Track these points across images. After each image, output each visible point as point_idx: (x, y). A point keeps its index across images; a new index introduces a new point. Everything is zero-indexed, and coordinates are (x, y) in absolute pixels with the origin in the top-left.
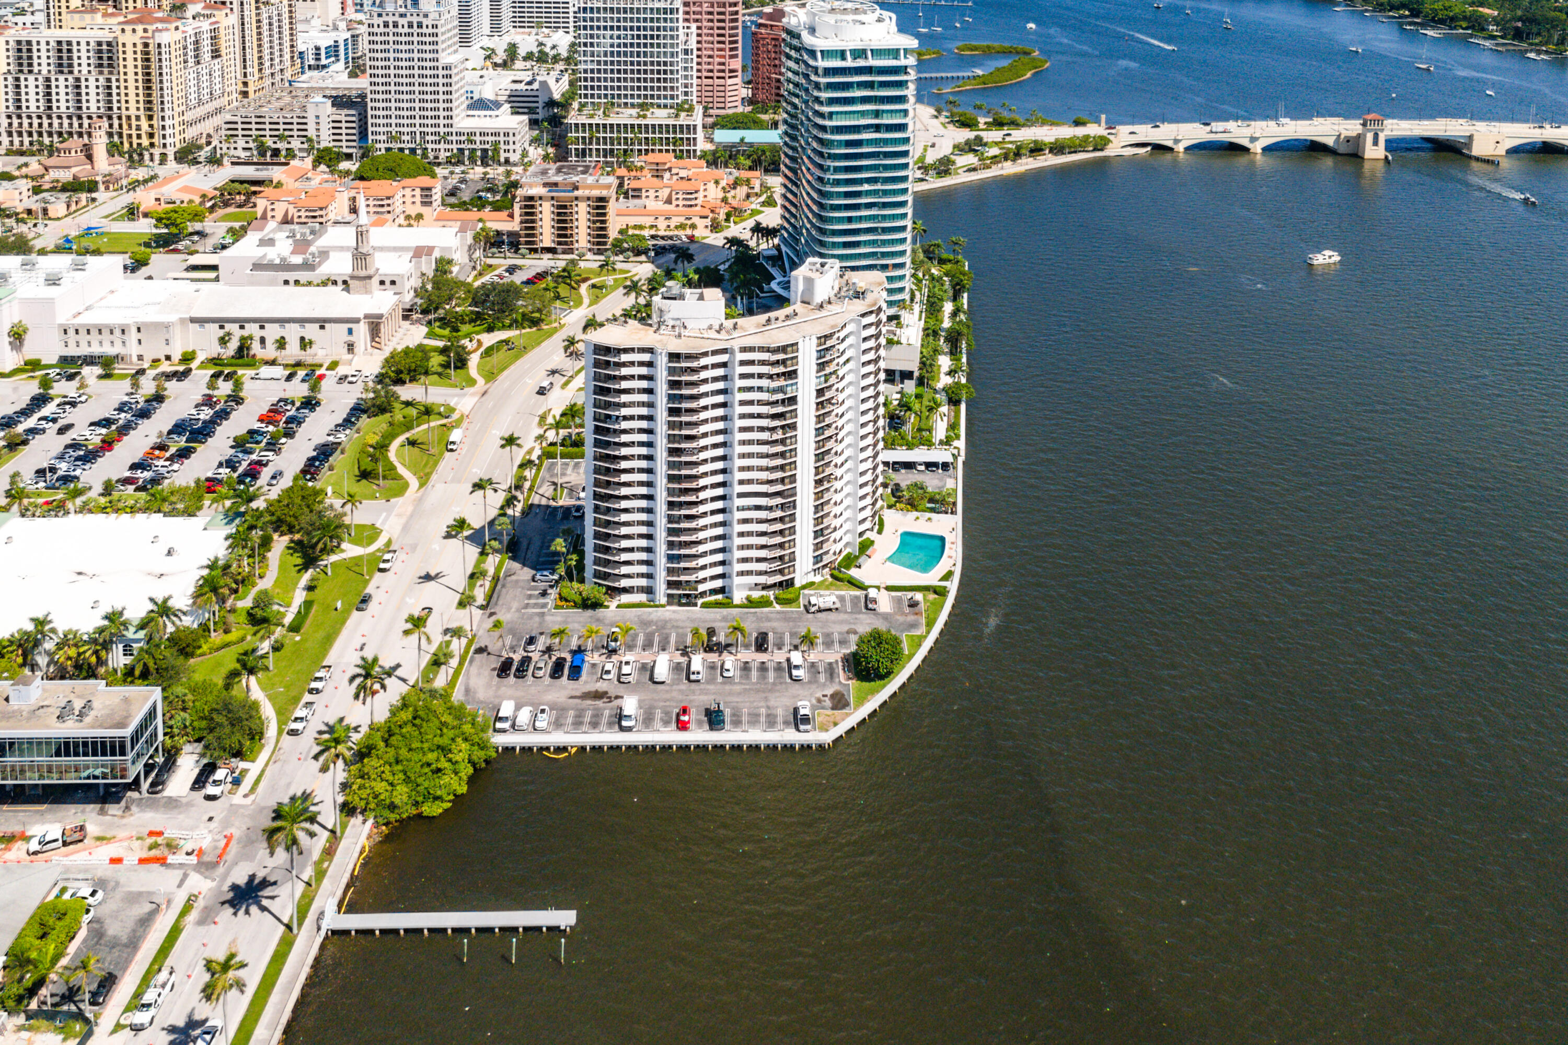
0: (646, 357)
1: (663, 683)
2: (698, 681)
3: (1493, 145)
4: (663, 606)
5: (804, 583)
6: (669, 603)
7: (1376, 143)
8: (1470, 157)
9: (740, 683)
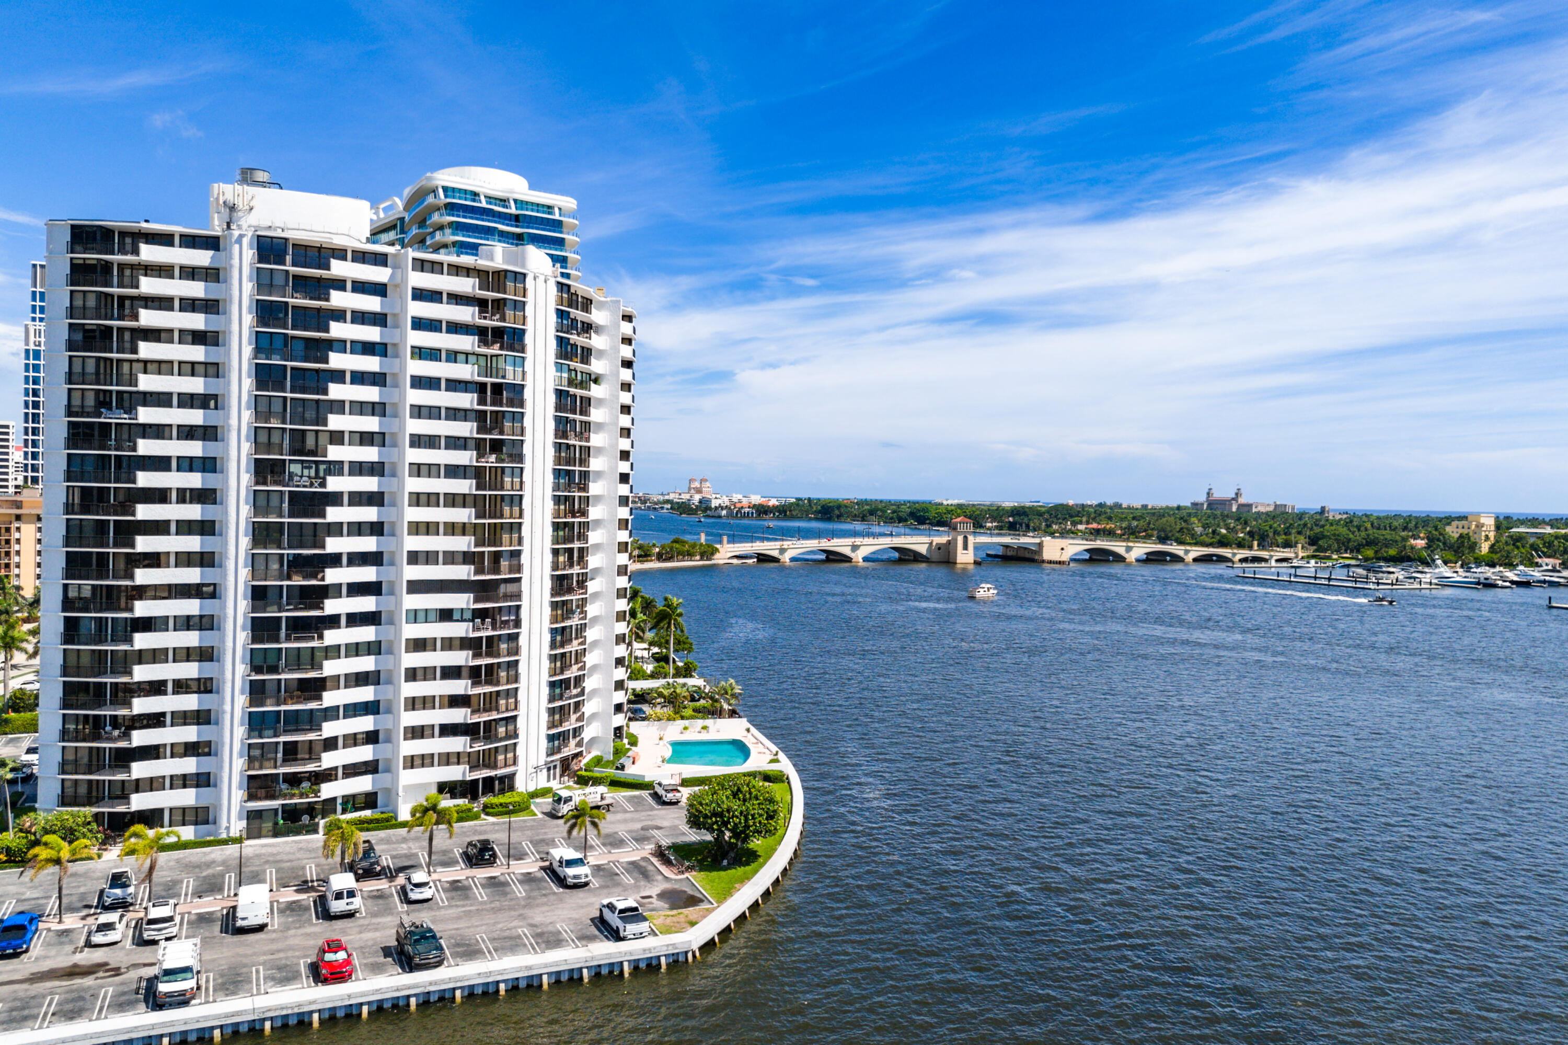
0: (201, 258)
1: (261, 928)
2: (350, 915)
3: (1059, 552)
4: (239, 840)
5: (531, 788)
6: (253, 832)
7: (965, 547)
8: (1043, 561)
9: (450, 906)
